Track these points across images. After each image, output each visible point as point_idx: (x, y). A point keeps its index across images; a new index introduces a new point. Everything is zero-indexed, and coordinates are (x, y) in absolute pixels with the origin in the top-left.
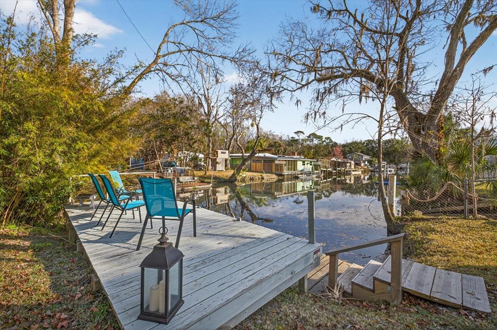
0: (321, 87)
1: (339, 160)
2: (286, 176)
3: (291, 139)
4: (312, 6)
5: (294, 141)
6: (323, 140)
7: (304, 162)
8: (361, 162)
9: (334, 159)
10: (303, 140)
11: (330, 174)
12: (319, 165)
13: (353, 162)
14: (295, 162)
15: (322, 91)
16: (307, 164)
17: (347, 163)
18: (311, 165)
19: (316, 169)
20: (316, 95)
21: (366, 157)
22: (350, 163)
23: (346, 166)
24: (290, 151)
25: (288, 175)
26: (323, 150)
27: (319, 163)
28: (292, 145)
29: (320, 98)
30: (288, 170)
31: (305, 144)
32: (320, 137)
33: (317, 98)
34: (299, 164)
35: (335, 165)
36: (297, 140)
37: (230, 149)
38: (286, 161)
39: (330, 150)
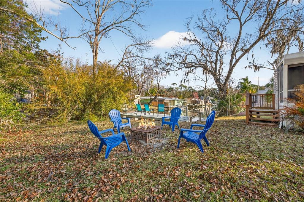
0: (187, 70)
1: (196, 100)
2: (169, 108)
3: (169, 88)
4: (183, 38)
5: (171, 89)
6: (188, 88)
7: (178, 101)
8: (208, 100)
9: (193, 99)
10: (176, 88)
11: (191, 107)
12: (186, 103)
13: (203, 101)
14: (174, 101)
15: (187, 71)
16: (180, 102)
17: (200, 101)
18: (182, 102)
19: (184, 105)
20: (185, 73)
21: (211, 98)
22: (202, 101)
23: (199, 103)
24: (169, 94)
25: (170, 107)
26: (187, 94)
27: (186, 101)
28: (170, 91)
29: (186, 74)
30: (170, 105)
31: (178, 90)
32: (185, 87)
33: (185, 74)
34: (176, 102)
35: (194, 102)
36: (173, 88)
37: (141, 95)
38: (169, 100)
39: (191, 94)
